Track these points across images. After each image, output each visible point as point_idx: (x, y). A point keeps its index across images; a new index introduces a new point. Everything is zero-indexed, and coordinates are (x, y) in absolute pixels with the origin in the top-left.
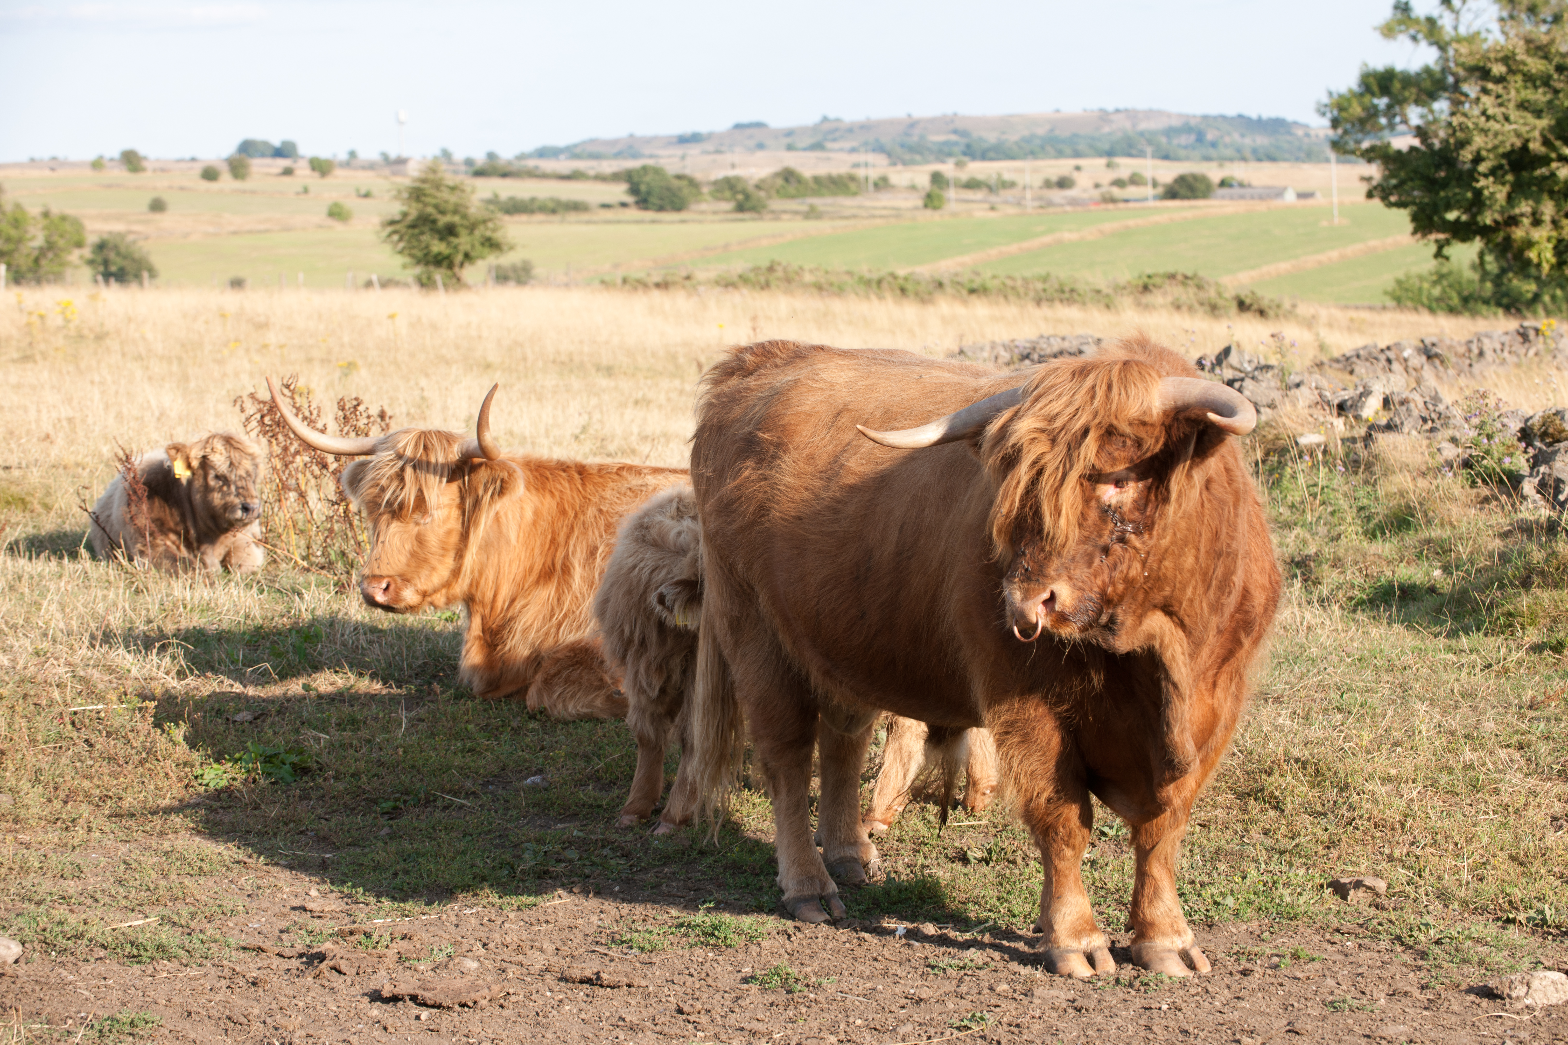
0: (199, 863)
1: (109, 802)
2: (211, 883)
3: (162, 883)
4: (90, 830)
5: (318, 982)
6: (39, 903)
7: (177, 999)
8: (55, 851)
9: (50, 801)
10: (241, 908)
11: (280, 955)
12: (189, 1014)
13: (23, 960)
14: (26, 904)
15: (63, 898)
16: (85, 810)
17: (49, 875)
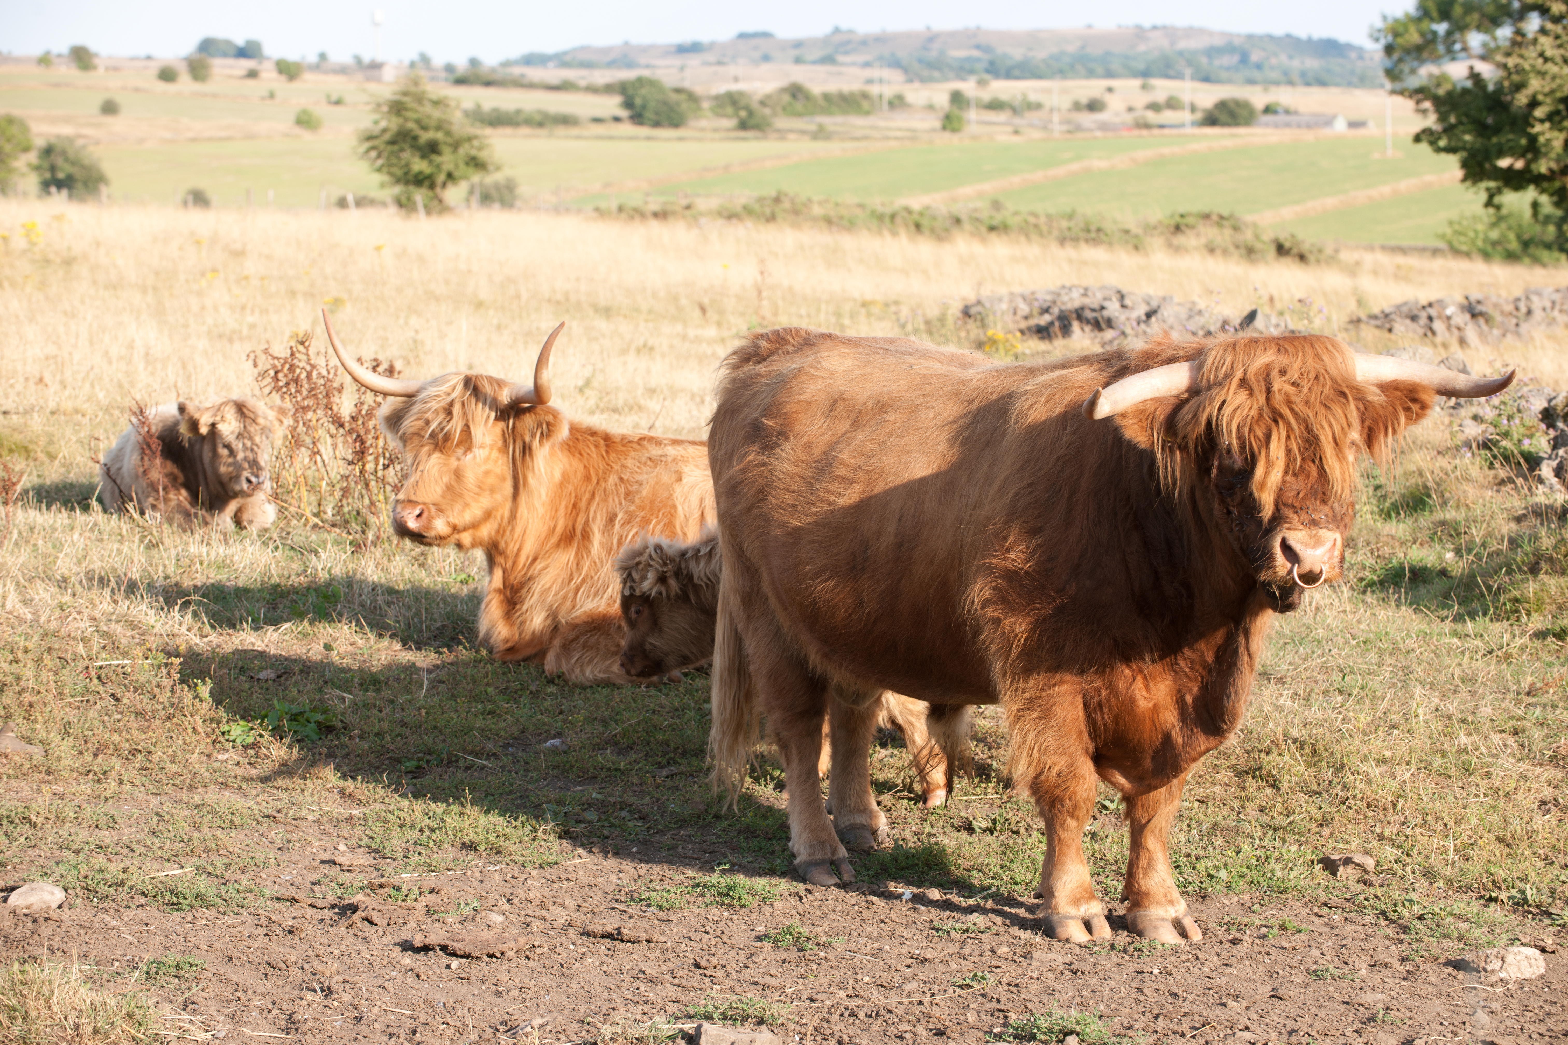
0: (230, 817)
1: (139, 756)
2: (242, 836)
3: (196, 834)
4: (121, 782)
5: (352, 931)
6: (77, 852)
7: (218, 945)
8: (88, 803)
9: (81, 753)
10: (272, 860)
11: (312, 906)
12: (230, 959)
13: (66, 905)
14: (66, 853)
15: (101, 847)
16: (116, 763)
17: (84, 825)
